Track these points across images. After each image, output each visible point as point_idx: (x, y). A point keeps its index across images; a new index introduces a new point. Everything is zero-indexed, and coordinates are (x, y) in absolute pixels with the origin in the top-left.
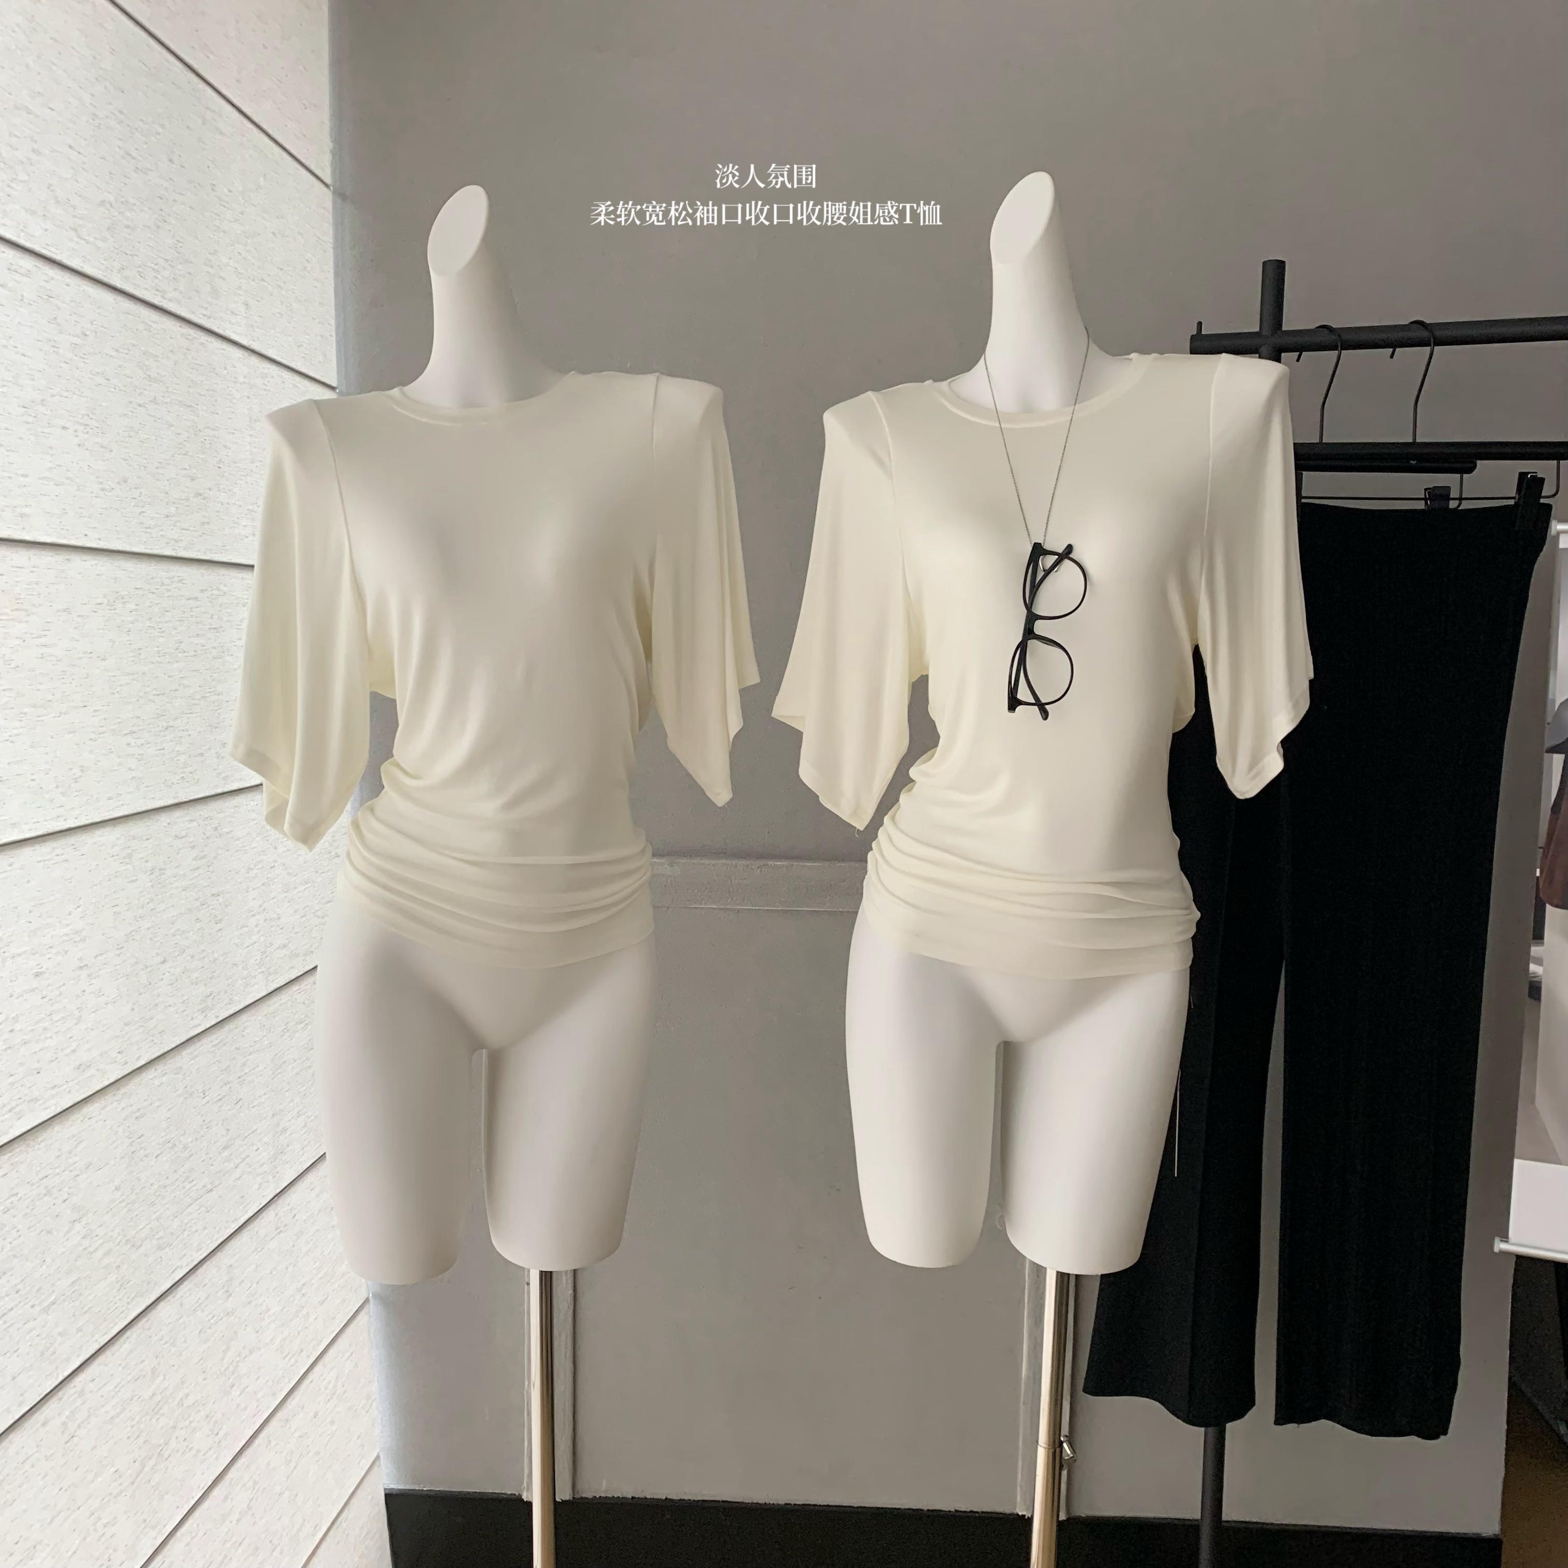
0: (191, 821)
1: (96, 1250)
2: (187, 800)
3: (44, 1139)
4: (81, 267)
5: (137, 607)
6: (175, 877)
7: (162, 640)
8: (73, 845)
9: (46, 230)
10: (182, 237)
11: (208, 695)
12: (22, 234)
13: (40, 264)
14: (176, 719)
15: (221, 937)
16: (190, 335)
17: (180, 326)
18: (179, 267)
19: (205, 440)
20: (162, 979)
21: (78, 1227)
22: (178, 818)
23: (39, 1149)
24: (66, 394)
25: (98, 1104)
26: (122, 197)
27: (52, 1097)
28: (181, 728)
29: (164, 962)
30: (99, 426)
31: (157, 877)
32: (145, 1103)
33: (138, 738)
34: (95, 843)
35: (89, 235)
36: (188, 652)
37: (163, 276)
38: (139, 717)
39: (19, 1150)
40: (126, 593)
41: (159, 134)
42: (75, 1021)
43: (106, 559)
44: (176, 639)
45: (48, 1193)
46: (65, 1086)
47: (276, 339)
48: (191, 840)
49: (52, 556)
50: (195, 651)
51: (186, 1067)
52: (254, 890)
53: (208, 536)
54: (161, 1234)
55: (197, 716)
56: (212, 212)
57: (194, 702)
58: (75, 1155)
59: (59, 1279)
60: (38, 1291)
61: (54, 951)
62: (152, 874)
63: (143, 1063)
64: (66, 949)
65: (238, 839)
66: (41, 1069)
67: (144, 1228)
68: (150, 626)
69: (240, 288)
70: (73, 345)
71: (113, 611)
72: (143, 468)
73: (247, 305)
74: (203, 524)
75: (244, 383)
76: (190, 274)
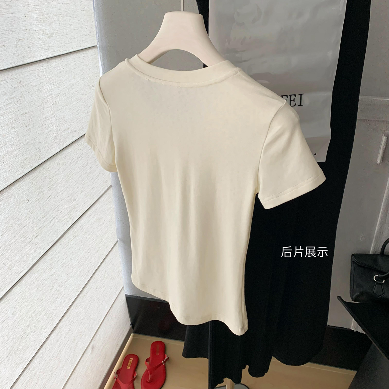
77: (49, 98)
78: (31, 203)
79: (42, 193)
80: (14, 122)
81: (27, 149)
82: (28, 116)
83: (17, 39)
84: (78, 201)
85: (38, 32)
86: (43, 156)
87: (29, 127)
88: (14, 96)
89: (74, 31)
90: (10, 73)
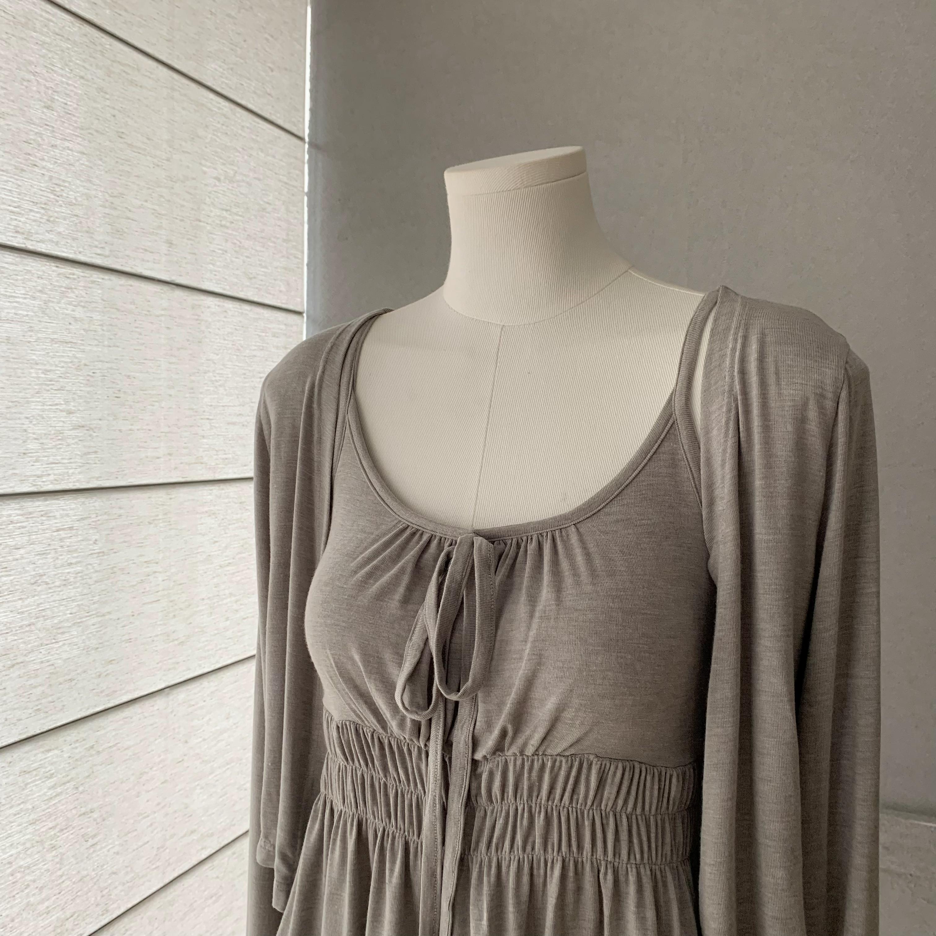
0: (49, 751)
2: (45, 730)
6: (15, 815)
10: (64, 181)
11: (84, 619)
15: (94, 851)
16: (74, 274)
17: (57, 267)
19: (94, 373)
22: (26, 753)
36: (53, 583)
41: (29, 81)
44: (33, 573)
47: (214, 273)
52: (149, 791)
53: (95, 465)
55: (64, 644)
56: (117, 157)
57: (61, 631)
65: (126, 749)
69: (160, 227)
73: (170, 243)
74: (89, 453)
75: (162, 315)
76: (77, 216)
77: (156, 770)
80: (58, 834)
81: (79, 894)
82: (95, 815)
83: (103, 662)
85: (155, 639)
86: (115, 905)
87: (96, 840)
88: (72, 778)
89: (245, 621)
90: (72, 731)
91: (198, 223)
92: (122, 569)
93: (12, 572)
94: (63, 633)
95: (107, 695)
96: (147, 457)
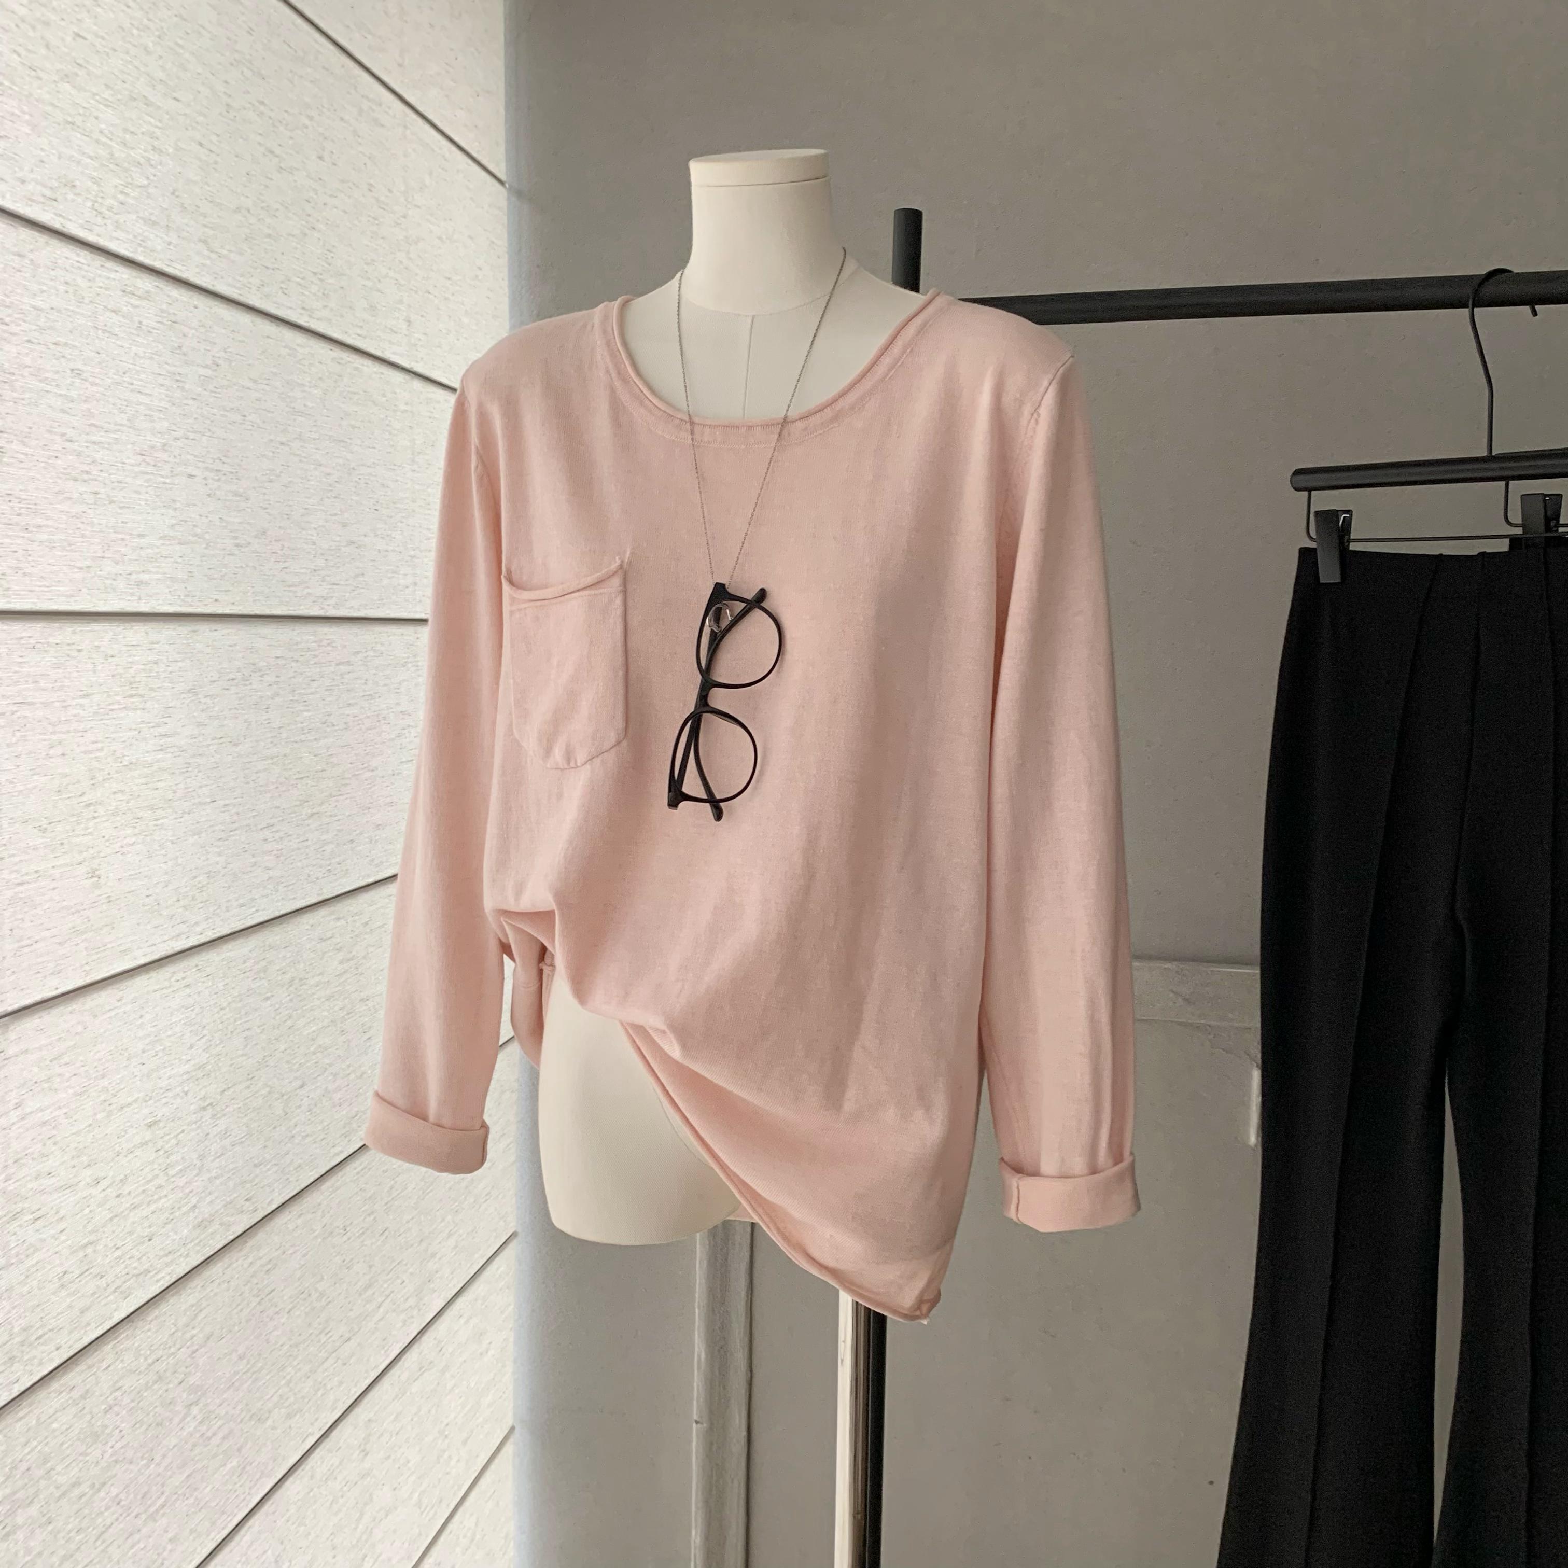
0: (338, 919)
1: (214, 1434)
3: (156, 1317)
4: (213, 286)
5: (278, 679)
6: (317, 986)
7: (306, 714)
8: (197, 966)
9: (170, 243)
10: (334, 246)
12: (140, 249)
13: (162, 283)
14: (322, 803)
16: (342, 359)
17: (331, 350)
18: (330, 281)
20: (300, 1106)
21: (195, 1410)
22: (323, 917)
23: (149, 1330)
24: (192, 436)
25: (220, 1264)
26: (263, 202)
27: (167, 1265)
28: (329, 813)
29: (302, 1087)
30: (234, 471)
31: (296, 989)
32: (276, 1254)
33: (277, 831)
34: (223, 960)
35: (222, 247)
36: (338, 725)
37: (310, 292)
38: (279, 807)
39: (125, 1335)
40: (265, 664)
41: (307, 127)
42: (195, 1172)
43: (240, 626)
44: (324, 711)
45: (160, 1378)
46: (182, 1250)
47: (442, 358)
48: (338, 940)
49: (174, 629)
50: (346, 723)
51: (325, 1203)
54: (292, 1399)
55: (346, 799)
56: (369, 216)
58: (193, 1328)
59: (170, 1477)
60: (143, 1497)
61: (170, 1094)
62: (291, 986)
63: (274, 1207)
64: (186, 1089)
66: (153, 1235)
67: (272, 1397)
68: (292, 700)
69: (401, 302)
70: (202, 378)
71: (249, 687)
72: (286, 517)
73: (409, 322)
74: (357, 576)
75: (406, 411)
76: (342, 288)
78: (349, 1239)
79: (372, 1217)
84: (440, 1259)
91: (426, 295)
92: (384, 718)
93: (310, 708)
94: (346, 785)
95: (377, 866)
96: (399, 585)
